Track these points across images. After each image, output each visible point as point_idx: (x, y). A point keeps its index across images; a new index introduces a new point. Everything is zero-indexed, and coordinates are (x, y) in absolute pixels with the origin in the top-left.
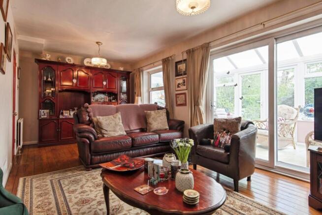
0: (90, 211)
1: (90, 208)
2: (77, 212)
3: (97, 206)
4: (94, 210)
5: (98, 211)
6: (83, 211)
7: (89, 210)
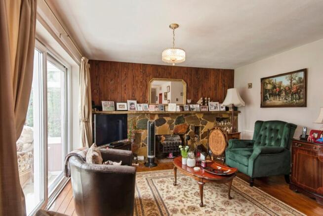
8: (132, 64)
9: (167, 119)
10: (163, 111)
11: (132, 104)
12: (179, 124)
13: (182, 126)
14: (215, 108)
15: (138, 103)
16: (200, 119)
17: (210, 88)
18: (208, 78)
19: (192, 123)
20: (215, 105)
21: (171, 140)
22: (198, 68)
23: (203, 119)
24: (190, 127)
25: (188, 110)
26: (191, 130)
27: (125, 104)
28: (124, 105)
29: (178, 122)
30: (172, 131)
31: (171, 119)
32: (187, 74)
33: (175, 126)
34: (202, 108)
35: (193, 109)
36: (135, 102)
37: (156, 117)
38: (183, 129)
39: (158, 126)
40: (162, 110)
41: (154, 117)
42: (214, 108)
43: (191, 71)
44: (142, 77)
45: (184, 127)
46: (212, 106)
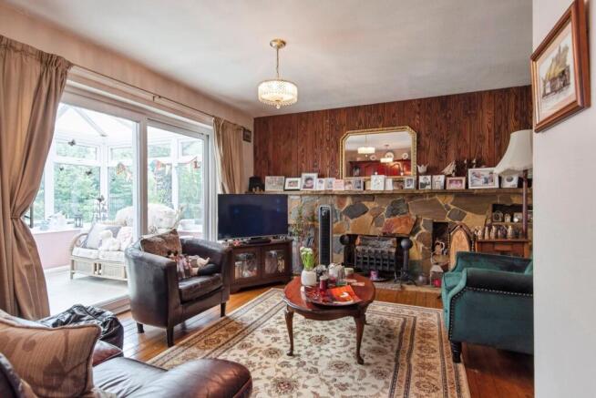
0: (365, 384)
1: (361, 389)
2: (381, 393)
3: (351, 385)
4: (360, 382)
5: (356, 379)
6: (373, 389)
7: (364, 386)
8: (313, 112)
9: (370, 205)
10: (362, 189)
11: (308, 179)
12: (394, 215)
13: (400, 220)
14: (486, 182)
15: (319, 177)
16: (446, 206)
17: (480, 136)
18: (476, 115)
19: (426, 215)
20: (487, 175)
21: (373, 246)
22: (448, 97)
23: (452, 207)
24: (422, 223)
25: (412, 186)
26: (423, 230)
27: (299, 179)
28: (297, 182)
29: (394, 212)
30: (380, 229)
31: (377, 206)
32: (419, 113)
33: (386, 219)
34: (451, 182)
35: (424, 185)
36: (314, 175)
37: (348, 202)
38: (403, 226)
39: (352, 218)
40: (359, 187)
41: (345, 201)
42: (483, 180)
43: (430, 105)
44: (329, 132)
45: (406, 223)
46: (478, 176)
